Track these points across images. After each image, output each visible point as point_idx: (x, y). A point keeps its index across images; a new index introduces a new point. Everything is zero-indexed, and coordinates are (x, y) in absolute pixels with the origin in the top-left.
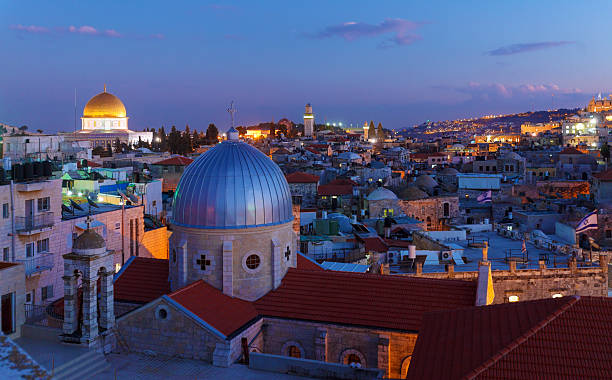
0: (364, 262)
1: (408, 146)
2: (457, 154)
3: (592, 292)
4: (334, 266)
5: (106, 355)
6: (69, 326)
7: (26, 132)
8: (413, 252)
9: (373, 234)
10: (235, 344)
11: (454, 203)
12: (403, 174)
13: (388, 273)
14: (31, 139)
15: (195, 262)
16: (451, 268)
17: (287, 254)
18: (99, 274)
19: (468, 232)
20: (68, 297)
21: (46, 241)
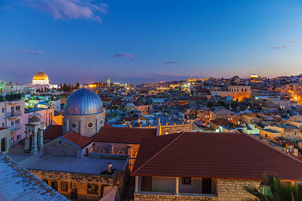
0: (125, 124)
1: (138, 90)
2: (152, 93)
3: (187, 131)
4: (115, 126)
5: (40, 156)
6: (27, 147)
7: (12, 84)
8: (139, 121)
9: (127, 116)
10: (84, 150)
11: (151, 106)
12: (137, 98)
13: (131, 127)
14: (13, 86)
15: (71, 126)
16: (150, 125)
17: (101, 122)
18: (38, 130)
19: (155, 115)
20: (26, 138)
21: (19, 120)
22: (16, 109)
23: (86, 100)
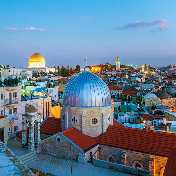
0: (142, 124)
5: (37, 154)
6: (24, 142)
7: (9, 68)
8: (165, 121)
9: (146, 113)
10: (87, 154)
12: (160, 87)
13: (153, 129)
14: (11, 70)
15: (71, 120)
17: (109, 119)
18: (35, 122)
20: (23, 131)
21: (16, 109)
22: (14, 96)
23: (89, 87)
